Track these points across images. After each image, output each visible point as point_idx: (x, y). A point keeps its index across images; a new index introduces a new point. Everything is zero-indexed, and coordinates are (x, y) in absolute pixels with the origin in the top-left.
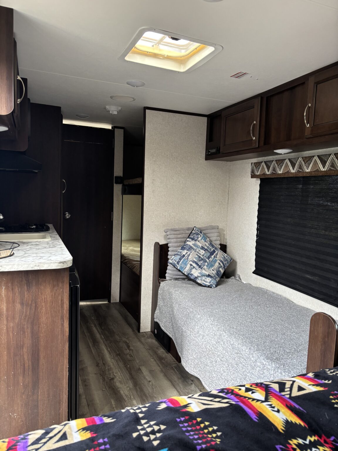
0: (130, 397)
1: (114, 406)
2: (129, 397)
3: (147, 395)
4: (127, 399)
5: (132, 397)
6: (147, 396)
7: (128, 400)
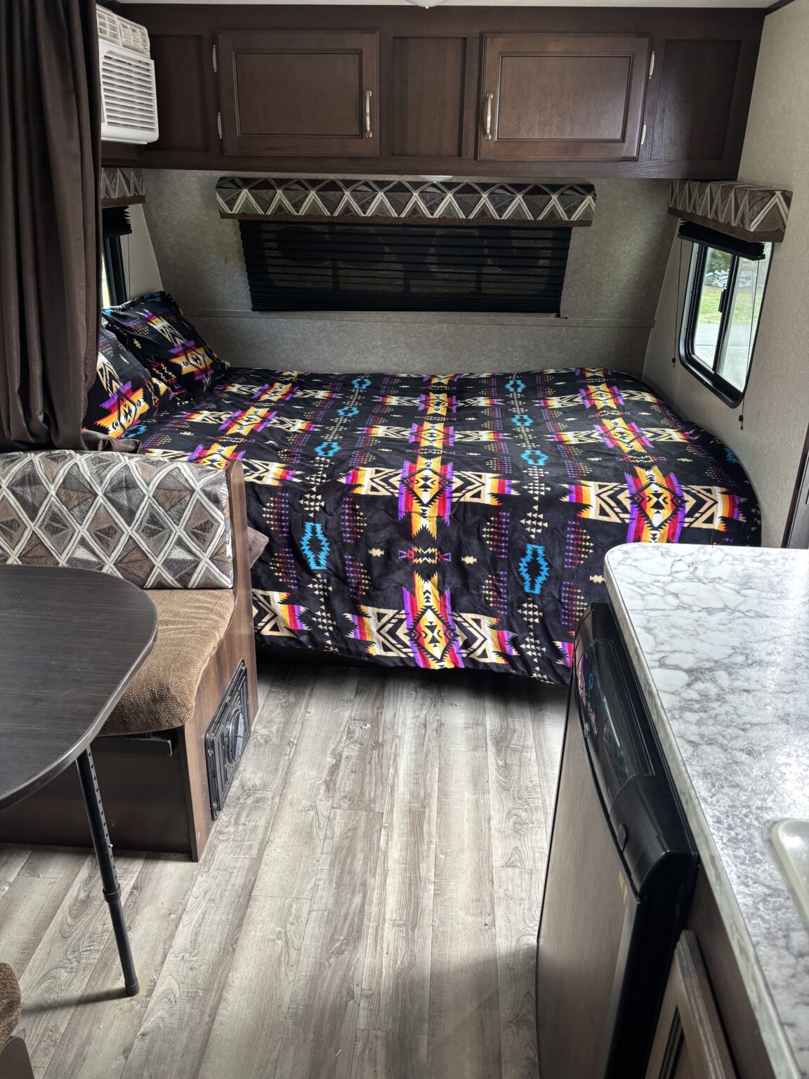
0: (363, 1051)
1: (426, 1026)
2: (367, 1053)
3: (312, 1036)
4: (379, 1041)
5: (360, 1045)
6: (314, 1033)
7: (376, 1037)
